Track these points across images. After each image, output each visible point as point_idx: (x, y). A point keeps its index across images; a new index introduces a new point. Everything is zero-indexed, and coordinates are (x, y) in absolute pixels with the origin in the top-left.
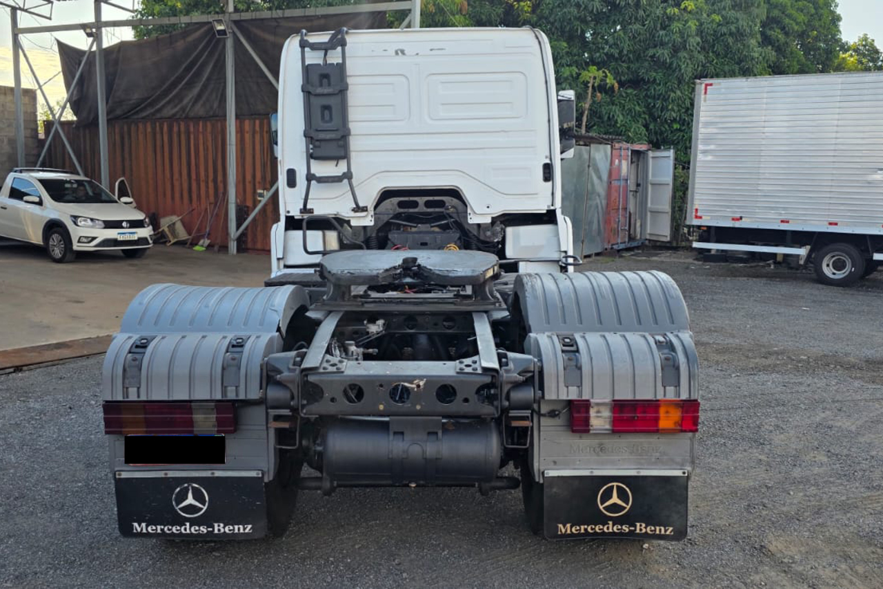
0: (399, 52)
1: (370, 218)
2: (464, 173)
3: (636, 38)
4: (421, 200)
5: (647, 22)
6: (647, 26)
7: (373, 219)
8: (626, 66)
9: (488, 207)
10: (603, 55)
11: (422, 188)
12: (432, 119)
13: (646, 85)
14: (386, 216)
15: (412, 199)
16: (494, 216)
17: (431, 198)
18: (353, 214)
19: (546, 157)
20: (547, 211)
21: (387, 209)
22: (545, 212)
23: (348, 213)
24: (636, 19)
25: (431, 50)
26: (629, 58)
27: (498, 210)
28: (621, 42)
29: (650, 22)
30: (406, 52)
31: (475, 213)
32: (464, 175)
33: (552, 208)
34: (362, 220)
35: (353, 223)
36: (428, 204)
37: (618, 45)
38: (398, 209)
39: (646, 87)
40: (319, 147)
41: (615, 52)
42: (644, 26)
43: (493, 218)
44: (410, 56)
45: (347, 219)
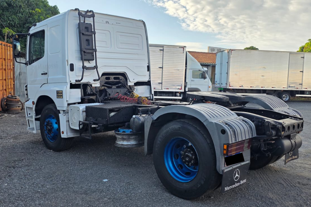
0: (107, 22)
1: (98, 84)
2: (127, 67)
3: (21, 19)
4: (112, 77)
5: (24, 14)
6: (24, 15)
7: (99, 84)
8: (16, 29)
9: (134, 80)
10: (7, 24)
11: (113, 72)
12: (118, 48)
13: (24, 37)
14: (102, 83)
15: (117, 76)
16: (135, 82)
17: (115, 76)
18: (94, 82)
19: (148, 63)
20: (148, 81)
21: (102, 80)
22: (147, 81)
23: (92, 82)
24: (20, 12)
25: (117, 23)
26: (17, 26)
27: (136, 81)
28: (15, 20)
29: (25, 14)
30: (109, 23)
31: (130, 82)
32: (127, 68)
33: (149, 80)
34: (96, 84)
35: (93, 86)
36: (115, 78)
37: (14, 21)
38: (106, 80)
39: (25, 38)
40: (86, 55)
41: (13, 23)
42: (23, 15)
43: (134, 83)
44: (110, 24)
45: (91, 84)
